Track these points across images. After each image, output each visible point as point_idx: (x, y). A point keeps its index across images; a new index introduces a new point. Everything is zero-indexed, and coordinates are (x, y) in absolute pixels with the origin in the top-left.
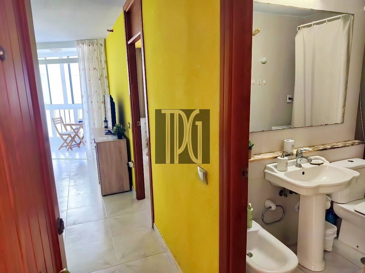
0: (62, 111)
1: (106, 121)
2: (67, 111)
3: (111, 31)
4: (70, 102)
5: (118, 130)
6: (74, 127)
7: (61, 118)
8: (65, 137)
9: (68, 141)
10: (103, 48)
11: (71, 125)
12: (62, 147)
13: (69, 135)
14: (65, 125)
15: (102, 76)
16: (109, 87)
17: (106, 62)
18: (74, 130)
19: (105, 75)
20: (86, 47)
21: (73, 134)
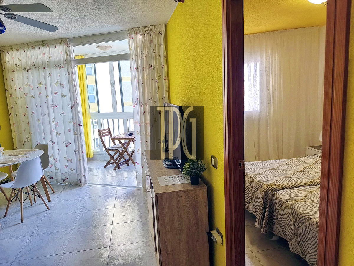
0: (110, 121)
2: (116, 121)
3: (180, 1)
4: (119, 110)
5: (194, 169)
6: (123, 141)
7: (109, 129)
8: (112, 153)
9: (115, 158)
10: (162, 38)
11: (119, 139)
12: (108, 164)
13: (117, 151)
14: (113, 139)
15: (159, 76)
16: (169, 91)
17: (166, 57)
18: (122, 144)
19: (164, 74)
20: (139, 39)
21: (121, 150)
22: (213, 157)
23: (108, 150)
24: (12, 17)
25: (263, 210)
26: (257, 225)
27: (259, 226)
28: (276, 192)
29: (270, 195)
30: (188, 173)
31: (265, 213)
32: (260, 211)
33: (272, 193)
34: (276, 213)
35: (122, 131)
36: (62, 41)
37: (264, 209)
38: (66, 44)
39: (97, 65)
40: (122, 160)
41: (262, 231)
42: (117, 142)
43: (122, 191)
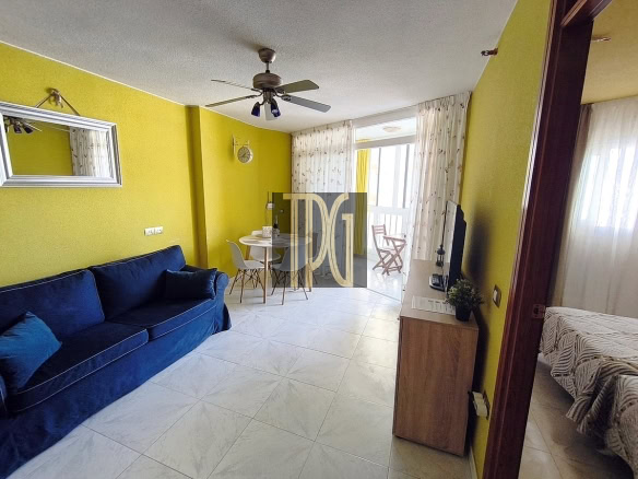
0: (388, 216)
1: (441, 252)
2: (394, 217)
3: (490, 53)
4: (400, 205)
5: (462, 298)
6: (397, 243)
7: (384, 226)
8: (383, 255)
9: (386, 261)
10: (464, 110)
11: (394, 240)
12: (377, 266)
13: (388, 253)
14: (386, 238)
15: (451, 164)
16: (461, 185)
17: (466, 138)
18: (396, 247)
19: (458, 161)
21: (394, 253)
22: (496, 288)
23: (379, 251)
24: (287, 98)
25: (589, 395)
26: (571, 415)
27: (575, 418)
28: (624, 376)
29: (611, 377)
30: (452, 302)
31: (592, 401)
32: (584, 395)
33: (616, 375)
34: (617, 412)
35: (399, 231)
36: (345, 123)
37: (593, 396)
38: (349, 126)
39: (383, 149)
40: (393, 265)
41: (580, 429)
42: (391, 243)
43: (386, 301)
